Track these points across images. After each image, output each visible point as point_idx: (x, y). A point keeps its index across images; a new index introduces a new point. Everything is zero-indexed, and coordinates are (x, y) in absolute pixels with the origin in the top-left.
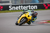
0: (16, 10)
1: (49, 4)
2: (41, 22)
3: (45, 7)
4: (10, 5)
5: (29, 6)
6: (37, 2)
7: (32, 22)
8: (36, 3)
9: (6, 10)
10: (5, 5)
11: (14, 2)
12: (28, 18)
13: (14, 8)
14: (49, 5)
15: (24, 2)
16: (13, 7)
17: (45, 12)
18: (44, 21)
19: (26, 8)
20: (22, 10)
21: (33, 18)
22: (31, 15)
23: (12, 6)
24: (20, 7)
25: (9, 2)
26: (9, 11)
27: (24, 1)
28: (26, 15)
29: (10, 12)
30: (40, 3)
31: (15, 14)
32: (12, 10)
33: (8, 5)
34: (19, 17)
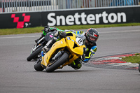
4: (50, 10)
8: (125, 6)
12: (73, 50)
13: (61, 20)
19: (95, 21)
23: (56, 15)
24: (79, 16)
33: (45, 11)
34: (45, 47)
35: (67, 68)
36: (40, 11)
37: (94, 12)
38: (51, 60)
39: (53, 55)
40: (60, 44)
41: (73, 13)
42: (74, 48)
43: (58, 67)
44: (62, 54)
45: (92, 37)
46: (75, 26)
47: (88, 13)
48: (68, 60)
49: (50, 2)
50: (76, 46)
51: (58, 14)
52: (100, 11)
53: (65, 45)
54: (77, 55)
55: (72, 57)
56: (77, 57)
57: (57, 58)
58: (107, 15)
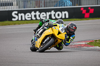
0: (25, 20)
1: (92, 7)
2: (75, 44)
3: (84, 14)
4: (14, 9)
5: (53, 12)
6: (68, 5)
7: (66, 45)
8: (66, 7)
9: (6, 20)
10: (4, 10)
11: (21, 4)
13: (22, 16)
14: (92, 11)
15: (42, 4)
16: (20, 15)
17: (83, 25)
18: (82, 41)
19: (46, 17)
20: (38, 21)
21: (68, 37)
22: (64, 31)
23: (18, 13)
24: (34, 14)
25: (11, 4)
26: (11, 22)
27: (43, 2)
28: (54, 30)
29: (15, 24)
30: (74, 7)
31: (24, 28)
32: (18, 20)
33: (11, 10)
34: (38, 34)
35: (53, 49)
36: (7, 10)
37: (46, 11)
38: (42, 44)
39: (43, 40)
40: (49, 32)
41: (30, 11)
42: (58, 34)
43: (47, 48)
44: (50, 39)
45: (72, 29)
46: (32, 21)
47: (41, 11)
48: (54, 43)
49: (12, 3)
50: (59, 33)
51: (20, 12)
52: (50, 10)
53: (51, 33)
54: (61, 39)
55: (57, 41)
56: (60, 41)
57: (46, 42)
58: (54, 13)
